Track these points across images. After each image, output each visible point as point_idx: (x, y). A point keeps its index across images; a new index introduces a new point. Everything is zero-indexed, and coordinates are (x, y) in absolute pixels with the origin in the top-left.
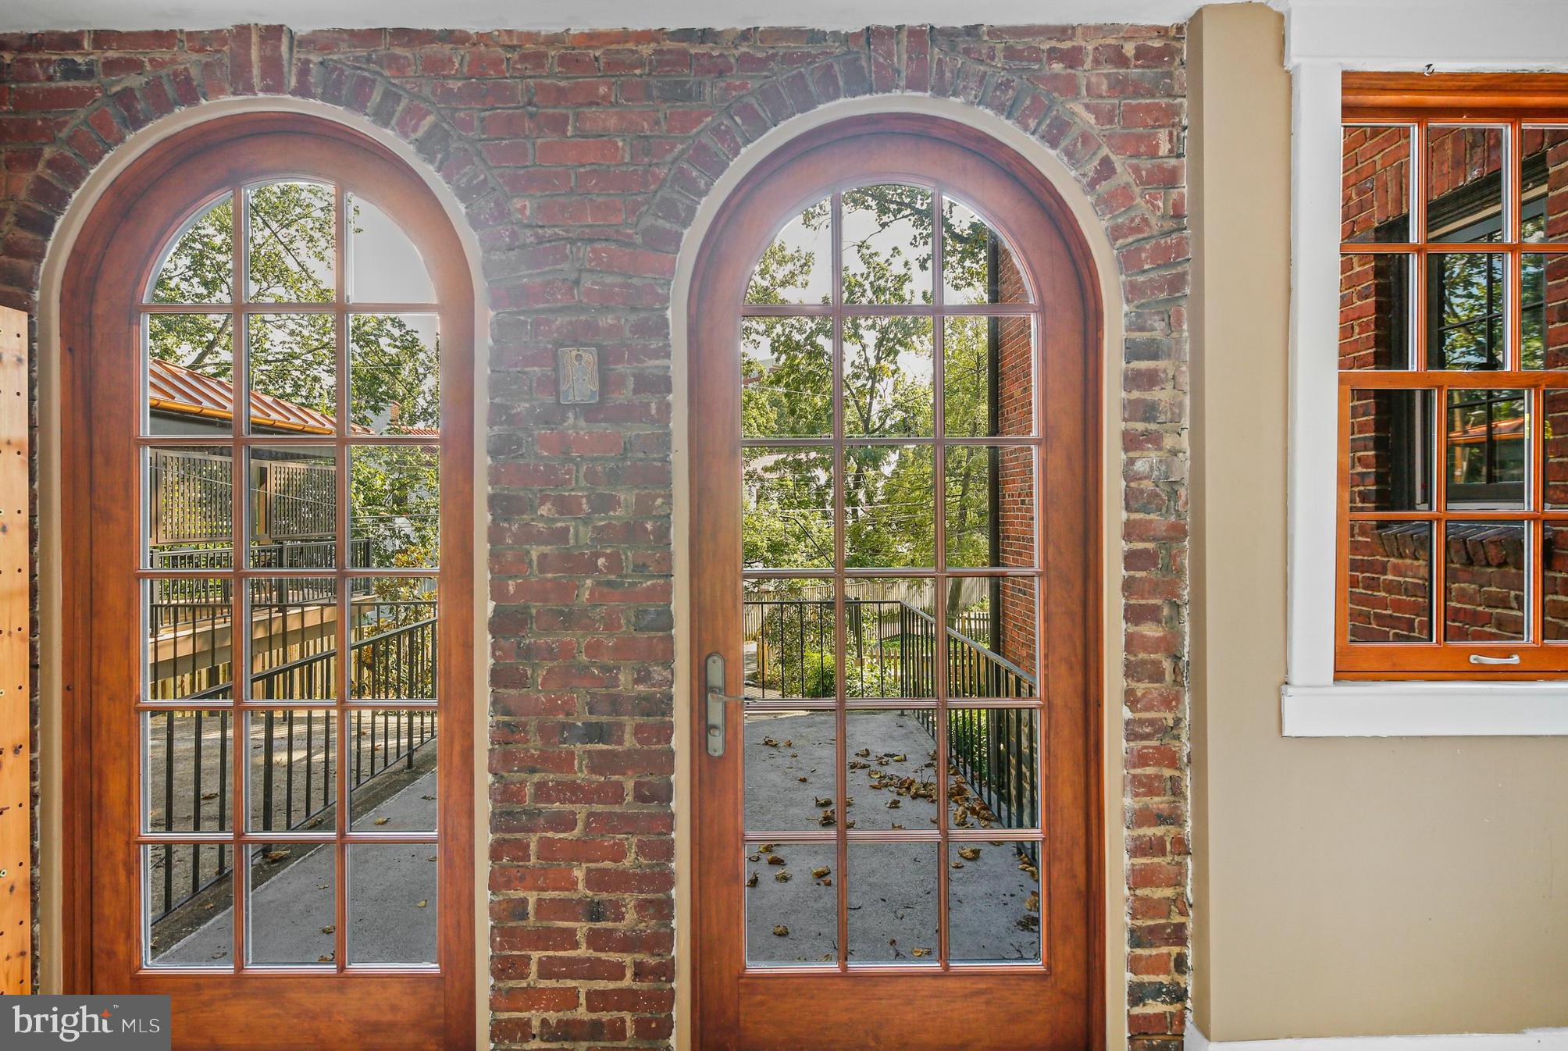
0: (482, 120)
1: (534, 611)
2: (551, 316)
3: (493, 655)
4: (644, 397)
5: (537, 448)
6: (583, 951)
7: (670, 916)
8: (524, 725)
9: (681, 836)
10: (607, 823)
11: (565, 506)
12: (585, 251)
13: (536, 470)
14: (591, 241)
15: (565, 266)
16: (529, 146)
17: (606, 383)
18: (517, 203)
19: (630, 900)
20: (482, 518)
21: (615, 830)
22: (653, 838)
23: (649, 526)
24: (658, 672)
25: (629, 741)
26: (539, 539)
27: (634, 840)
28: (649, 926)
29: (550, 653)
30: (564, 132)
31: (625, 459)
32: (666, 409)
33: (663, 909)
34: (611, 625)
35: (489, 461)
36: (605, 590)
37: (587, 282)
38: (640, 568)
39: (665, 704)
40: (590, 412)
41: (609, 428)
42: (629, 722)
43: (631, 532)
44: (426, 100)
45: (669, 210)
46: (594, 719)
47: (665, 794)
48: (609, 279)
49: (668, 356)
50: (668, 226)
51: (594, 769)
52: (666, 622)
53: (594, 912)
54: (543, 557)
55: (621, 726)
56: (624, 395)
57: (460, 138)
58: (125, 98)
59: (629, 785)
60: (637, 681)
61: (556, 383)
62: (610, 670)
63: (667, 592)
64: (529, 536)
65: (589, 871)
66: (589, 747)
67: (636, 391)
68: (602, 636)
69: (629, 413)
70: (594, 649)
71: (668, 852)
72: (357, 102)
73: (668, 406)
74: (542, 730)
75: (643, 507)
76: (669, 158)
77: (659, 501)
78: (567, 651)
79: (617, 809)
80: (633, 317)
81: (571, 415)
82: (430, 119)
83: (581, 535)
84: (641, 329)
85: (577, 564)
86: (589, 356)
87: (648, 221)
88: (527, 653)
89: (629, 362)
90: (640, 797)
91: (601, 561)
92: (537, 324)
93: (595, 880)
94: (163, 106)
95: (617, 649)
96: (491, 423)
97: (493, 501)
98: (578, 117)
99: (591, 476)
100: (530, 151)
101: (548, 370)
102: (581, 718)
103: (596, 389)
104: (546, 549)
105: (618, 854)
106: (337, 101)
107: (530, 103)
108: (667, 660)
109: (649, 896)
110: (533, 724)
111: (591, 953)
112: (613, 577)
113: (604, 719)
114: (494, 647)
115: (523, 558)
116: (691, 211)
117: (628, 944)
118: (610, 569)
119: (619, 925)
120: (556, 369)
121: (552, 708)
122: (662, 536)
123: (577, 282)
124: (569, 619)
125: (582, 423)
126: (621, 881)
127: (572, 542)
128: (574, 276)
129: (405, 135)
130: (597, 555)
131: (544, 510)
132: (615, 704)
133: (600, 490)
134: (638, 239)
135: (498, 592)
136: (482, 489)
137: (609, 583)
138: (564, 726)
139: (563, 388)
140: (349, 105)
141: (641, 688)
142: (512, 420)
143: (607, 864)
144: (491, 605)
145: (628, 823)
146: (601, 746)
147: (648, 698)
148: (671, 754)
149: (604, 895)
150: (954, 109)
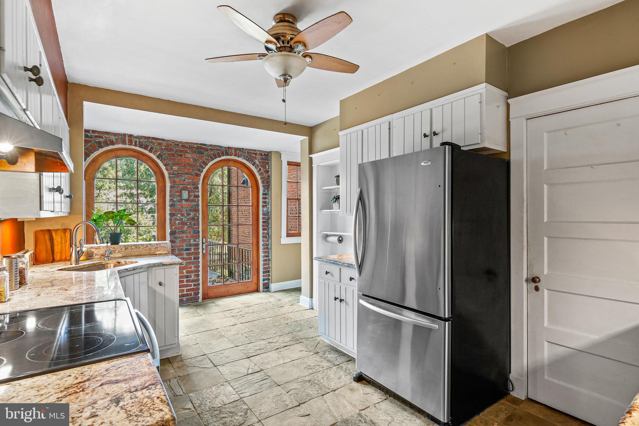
0: (168, 154)
1: (177, 231)
2: (180, 185)
3: (170, 238)
4: (195, 198)
5: (178, 206)
6: (185, 283)
7: (199, 276)
8: (175, 249)
9: (201, 264)
10: (189, 263)
11: (182, 215)
12: (186, 176)
13: (177, 209)
14: (186, 174)
15: (183, 178)
16: (176, 158)
17: (189, 196)
18: (174, 167)
19: (193, 275)
20: (168, 217)
21: (190, 264)
22: (196, 265)
23: (196, 218)
24: (197, 240)
25: (193, 251)
26: (178, 220)
27: (193, 266)
28: (196, 278)
29: (180, 238)
30: (182, 157)
31: (192, 208)
32: (198, 200)
33: (198, 275)
34: (190, 233)
35: (169, 207)
36: (189, 228)
37: (186, 180)
38: (194, 224)
39: (198, 245)
40: (186, 200)
41: (190, 203)
42: (193, 248)
43: (193, 219)
44: (158, 149)
45: (199, 170)
46: (187, 247)
47: (198, 258)
48: (190, 180)
49: (199, 192)
50: (199, 173)
51: (187, 255)
52: (198, 232)
53: (187, 277)
54: (178, 223)
55: (191, 248)
56: (192, 198)
57: (164, 156)
58: (99, 143)
59: (193, 257)
60: (194, 241)
61: (181, 196)
62: (190, 240)
63: (199, 228)
64: (176, 219)
65: (186, 271)
66: (186, 252)
67: (194, 197)
68: (188, 234)
69: (193, 201)
70: (187, 237)
71: (199, 267)
72: (146, 148)
73: (199, 200)
74: (178, 250)
75: (195, 215)
76: (199, 162)
77: (198, 214)
78: (182, 237)
79: (191, 261)
80: (193, 186)
81: (183, 201)
82: (159, 152)
83: (185, 219)
84: (195, 188)
85: (184, 224)
86: (187, 192)
87: (196, 172)
88: (176, 238)
89: (193, 193)
90: (194, 259)
91: (188, 223)
92: (177, 186)
93: (187, 272)
94: (107, 145)
95: (191, 237)
96: (170, 202)
97: (170, 214)
98: (184, 155)
99: (186, 210)
100: (176, 159)
101: (179, 194)
102: (185, 247)
103: (188, 197)
104: (179, 221)
105: (191, 268)
106: (142, 148)
107: (176, 152)
108: (199, 238)
109: (196, 274)
110: (177, 248)
111: (187, 283)
112: (190, 226)
113: (189, 247)
114: (170, 237)
115: (175, 223)
116: (202, 171)
117: (193, 281)
118: (189, 225)
119: (191, 278)
120: (181, 193)
121: (180, 246)
122: (198, 219)
123: (185, 180)
124: (183, 232)
125: (185, 202)
126: (192, 272)
127: (183, 220)
128: (184, 179)
129: (154, 155)
130: (188, 222)
131: (179, 215)
132: (190, 245)
133: (188, 212)
134: (194, 174)
135: (171, 228)
136: (168, 212)
137: (189, 227)
138: (182, 249)
139: (182, 197)
140: (144, 149)
141: (195, 242)
142: (173, 201)
143: (189, 269)
144: (170, 230)
145: (193, 263)
146: (188, 252)
147: (195, 244)
148: (199, 252)
149: (189, 274)
150: (240, 159)
